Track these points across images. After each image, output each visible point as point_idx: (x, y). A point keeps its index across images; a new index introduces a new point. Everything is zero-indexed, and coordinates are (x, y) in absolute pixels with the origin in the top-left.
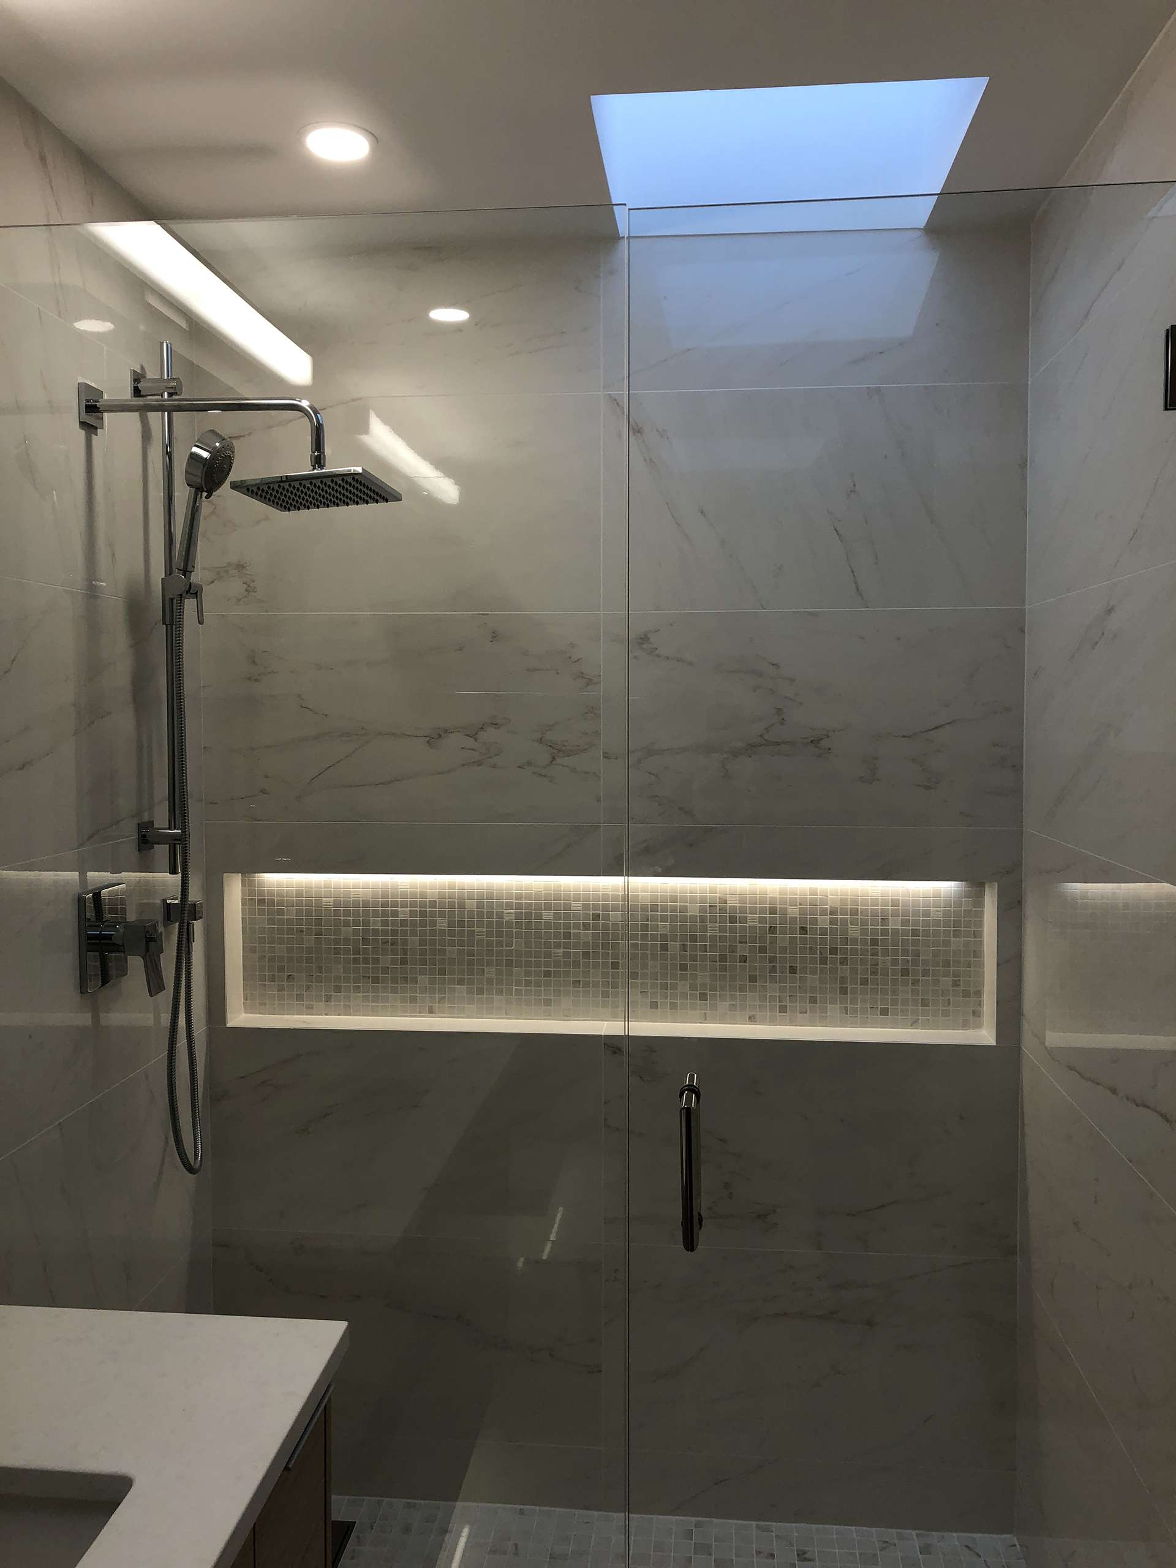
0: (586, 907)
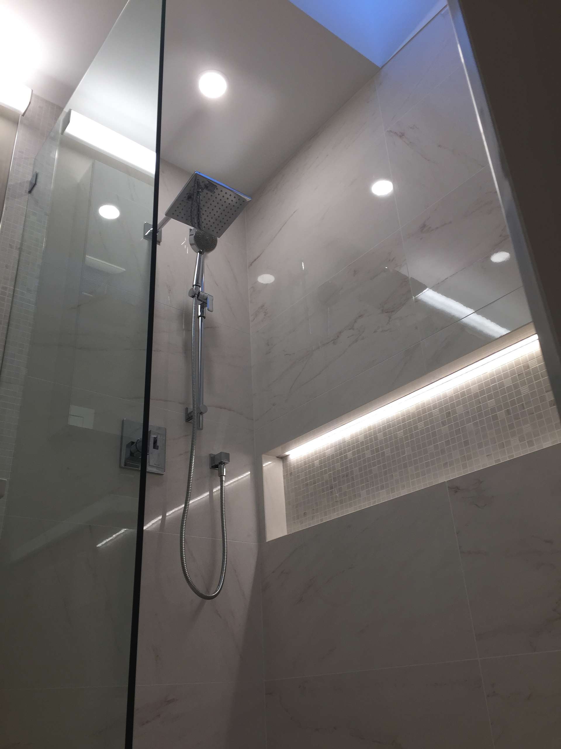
0: (441, 410)
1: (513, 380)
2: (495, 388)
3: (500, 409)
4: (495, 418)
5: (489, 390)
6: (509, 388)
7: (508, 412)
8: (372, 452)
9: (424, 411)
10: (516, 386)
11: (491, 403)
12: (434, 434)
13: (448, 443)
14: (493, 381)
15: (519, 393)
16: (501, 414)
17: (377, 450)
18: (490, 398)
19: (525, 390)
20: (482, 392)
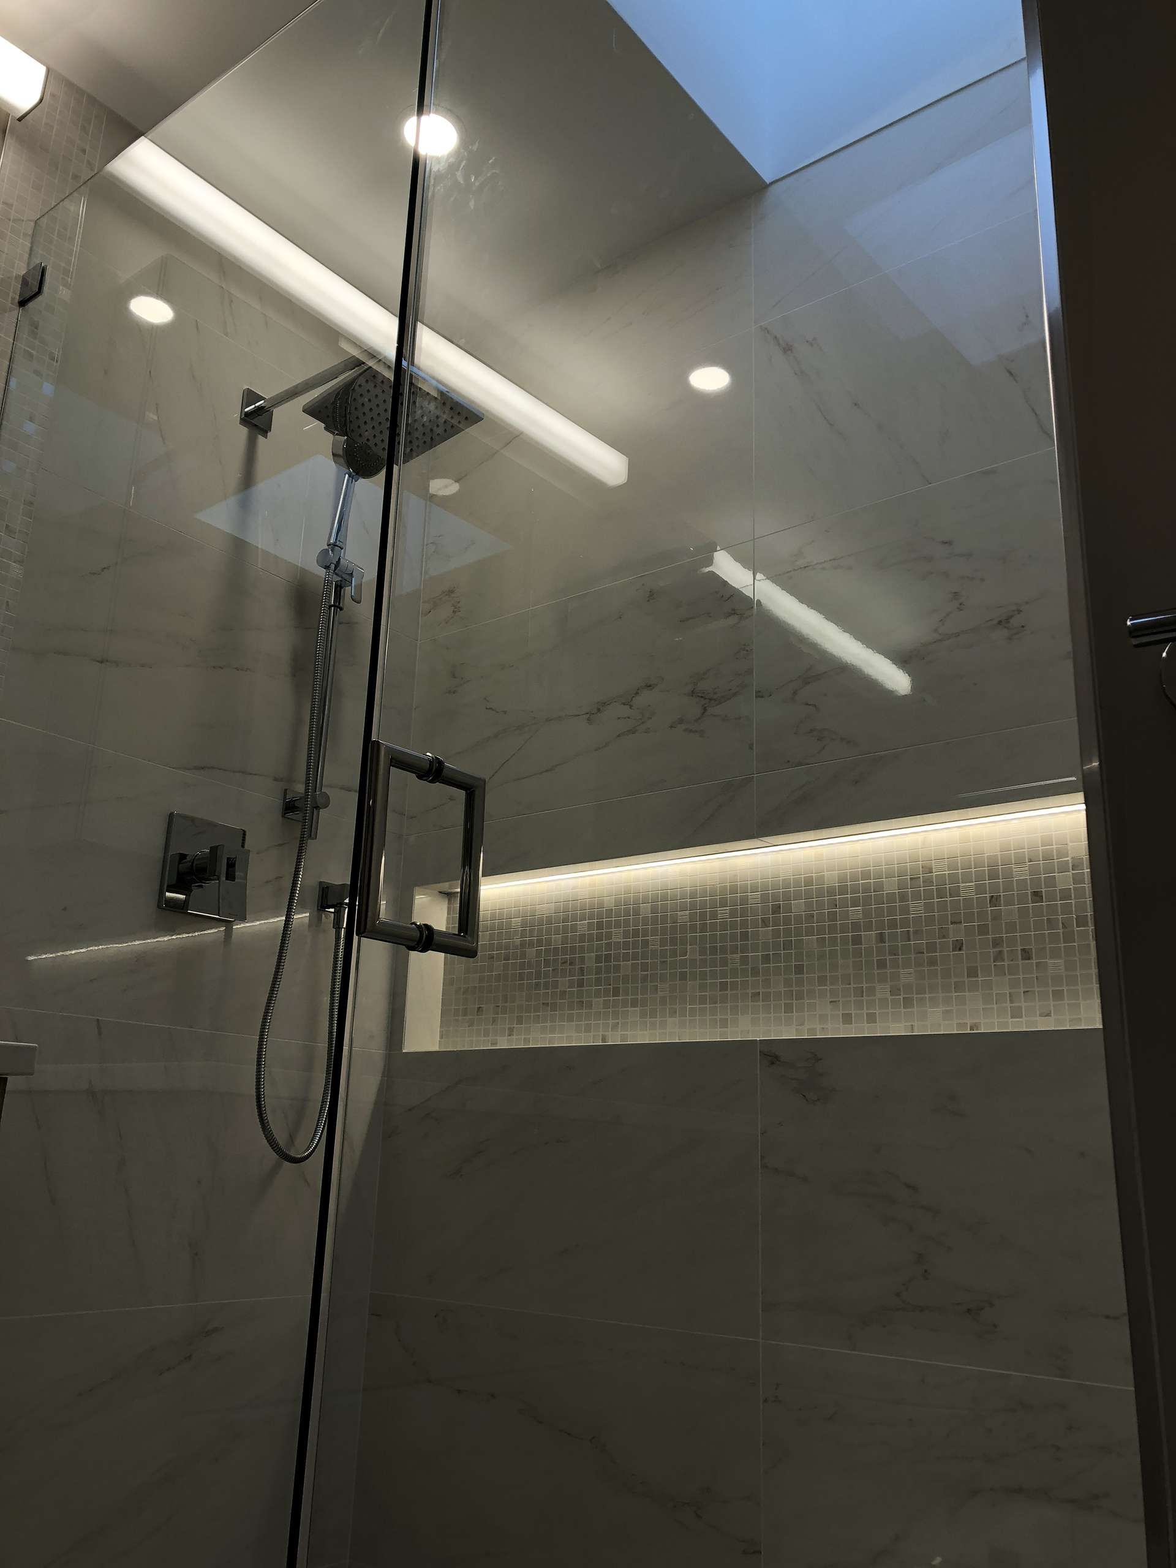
0: (765, 898)
1: (902, 885)
2: (866, 889)
3: (868, 927)
4: (857, 940)
5: (855, 890)
6: (891, 897)
7: (881, 938)
8: (626, 934)
9: (734, 890)
10: (903, 897)
11: (856, 913)
12: (745, 936)
13: (766, 959)
14: (866, 875)
15: (905, 910)
16: (870, 936)
17: (636, 933)
18: (855, 903)
19: (916, 908)
20: (843, 890)
